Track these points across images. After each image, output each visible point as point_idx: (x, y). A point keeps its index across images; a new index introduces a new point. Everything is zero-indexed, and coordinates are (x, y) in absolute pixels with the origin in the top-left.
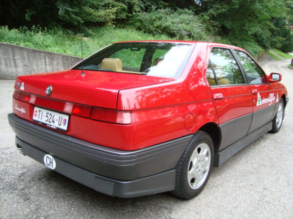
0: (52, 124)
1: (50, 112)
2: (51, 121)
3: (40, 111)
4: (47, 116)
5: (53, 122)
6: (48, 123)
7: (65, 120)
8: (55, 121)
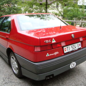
0: (75, 49)
1: (73, 45)
2: (74, 48)
3: (67, 47)
4: (72, 47)
5: (75, 48)
6: (73, 49)
7: (80, 44)
8: (76, 47)
